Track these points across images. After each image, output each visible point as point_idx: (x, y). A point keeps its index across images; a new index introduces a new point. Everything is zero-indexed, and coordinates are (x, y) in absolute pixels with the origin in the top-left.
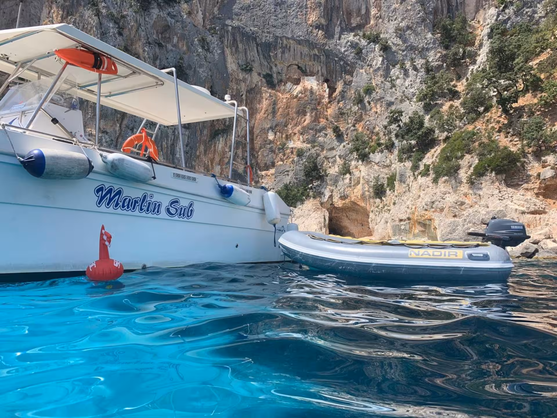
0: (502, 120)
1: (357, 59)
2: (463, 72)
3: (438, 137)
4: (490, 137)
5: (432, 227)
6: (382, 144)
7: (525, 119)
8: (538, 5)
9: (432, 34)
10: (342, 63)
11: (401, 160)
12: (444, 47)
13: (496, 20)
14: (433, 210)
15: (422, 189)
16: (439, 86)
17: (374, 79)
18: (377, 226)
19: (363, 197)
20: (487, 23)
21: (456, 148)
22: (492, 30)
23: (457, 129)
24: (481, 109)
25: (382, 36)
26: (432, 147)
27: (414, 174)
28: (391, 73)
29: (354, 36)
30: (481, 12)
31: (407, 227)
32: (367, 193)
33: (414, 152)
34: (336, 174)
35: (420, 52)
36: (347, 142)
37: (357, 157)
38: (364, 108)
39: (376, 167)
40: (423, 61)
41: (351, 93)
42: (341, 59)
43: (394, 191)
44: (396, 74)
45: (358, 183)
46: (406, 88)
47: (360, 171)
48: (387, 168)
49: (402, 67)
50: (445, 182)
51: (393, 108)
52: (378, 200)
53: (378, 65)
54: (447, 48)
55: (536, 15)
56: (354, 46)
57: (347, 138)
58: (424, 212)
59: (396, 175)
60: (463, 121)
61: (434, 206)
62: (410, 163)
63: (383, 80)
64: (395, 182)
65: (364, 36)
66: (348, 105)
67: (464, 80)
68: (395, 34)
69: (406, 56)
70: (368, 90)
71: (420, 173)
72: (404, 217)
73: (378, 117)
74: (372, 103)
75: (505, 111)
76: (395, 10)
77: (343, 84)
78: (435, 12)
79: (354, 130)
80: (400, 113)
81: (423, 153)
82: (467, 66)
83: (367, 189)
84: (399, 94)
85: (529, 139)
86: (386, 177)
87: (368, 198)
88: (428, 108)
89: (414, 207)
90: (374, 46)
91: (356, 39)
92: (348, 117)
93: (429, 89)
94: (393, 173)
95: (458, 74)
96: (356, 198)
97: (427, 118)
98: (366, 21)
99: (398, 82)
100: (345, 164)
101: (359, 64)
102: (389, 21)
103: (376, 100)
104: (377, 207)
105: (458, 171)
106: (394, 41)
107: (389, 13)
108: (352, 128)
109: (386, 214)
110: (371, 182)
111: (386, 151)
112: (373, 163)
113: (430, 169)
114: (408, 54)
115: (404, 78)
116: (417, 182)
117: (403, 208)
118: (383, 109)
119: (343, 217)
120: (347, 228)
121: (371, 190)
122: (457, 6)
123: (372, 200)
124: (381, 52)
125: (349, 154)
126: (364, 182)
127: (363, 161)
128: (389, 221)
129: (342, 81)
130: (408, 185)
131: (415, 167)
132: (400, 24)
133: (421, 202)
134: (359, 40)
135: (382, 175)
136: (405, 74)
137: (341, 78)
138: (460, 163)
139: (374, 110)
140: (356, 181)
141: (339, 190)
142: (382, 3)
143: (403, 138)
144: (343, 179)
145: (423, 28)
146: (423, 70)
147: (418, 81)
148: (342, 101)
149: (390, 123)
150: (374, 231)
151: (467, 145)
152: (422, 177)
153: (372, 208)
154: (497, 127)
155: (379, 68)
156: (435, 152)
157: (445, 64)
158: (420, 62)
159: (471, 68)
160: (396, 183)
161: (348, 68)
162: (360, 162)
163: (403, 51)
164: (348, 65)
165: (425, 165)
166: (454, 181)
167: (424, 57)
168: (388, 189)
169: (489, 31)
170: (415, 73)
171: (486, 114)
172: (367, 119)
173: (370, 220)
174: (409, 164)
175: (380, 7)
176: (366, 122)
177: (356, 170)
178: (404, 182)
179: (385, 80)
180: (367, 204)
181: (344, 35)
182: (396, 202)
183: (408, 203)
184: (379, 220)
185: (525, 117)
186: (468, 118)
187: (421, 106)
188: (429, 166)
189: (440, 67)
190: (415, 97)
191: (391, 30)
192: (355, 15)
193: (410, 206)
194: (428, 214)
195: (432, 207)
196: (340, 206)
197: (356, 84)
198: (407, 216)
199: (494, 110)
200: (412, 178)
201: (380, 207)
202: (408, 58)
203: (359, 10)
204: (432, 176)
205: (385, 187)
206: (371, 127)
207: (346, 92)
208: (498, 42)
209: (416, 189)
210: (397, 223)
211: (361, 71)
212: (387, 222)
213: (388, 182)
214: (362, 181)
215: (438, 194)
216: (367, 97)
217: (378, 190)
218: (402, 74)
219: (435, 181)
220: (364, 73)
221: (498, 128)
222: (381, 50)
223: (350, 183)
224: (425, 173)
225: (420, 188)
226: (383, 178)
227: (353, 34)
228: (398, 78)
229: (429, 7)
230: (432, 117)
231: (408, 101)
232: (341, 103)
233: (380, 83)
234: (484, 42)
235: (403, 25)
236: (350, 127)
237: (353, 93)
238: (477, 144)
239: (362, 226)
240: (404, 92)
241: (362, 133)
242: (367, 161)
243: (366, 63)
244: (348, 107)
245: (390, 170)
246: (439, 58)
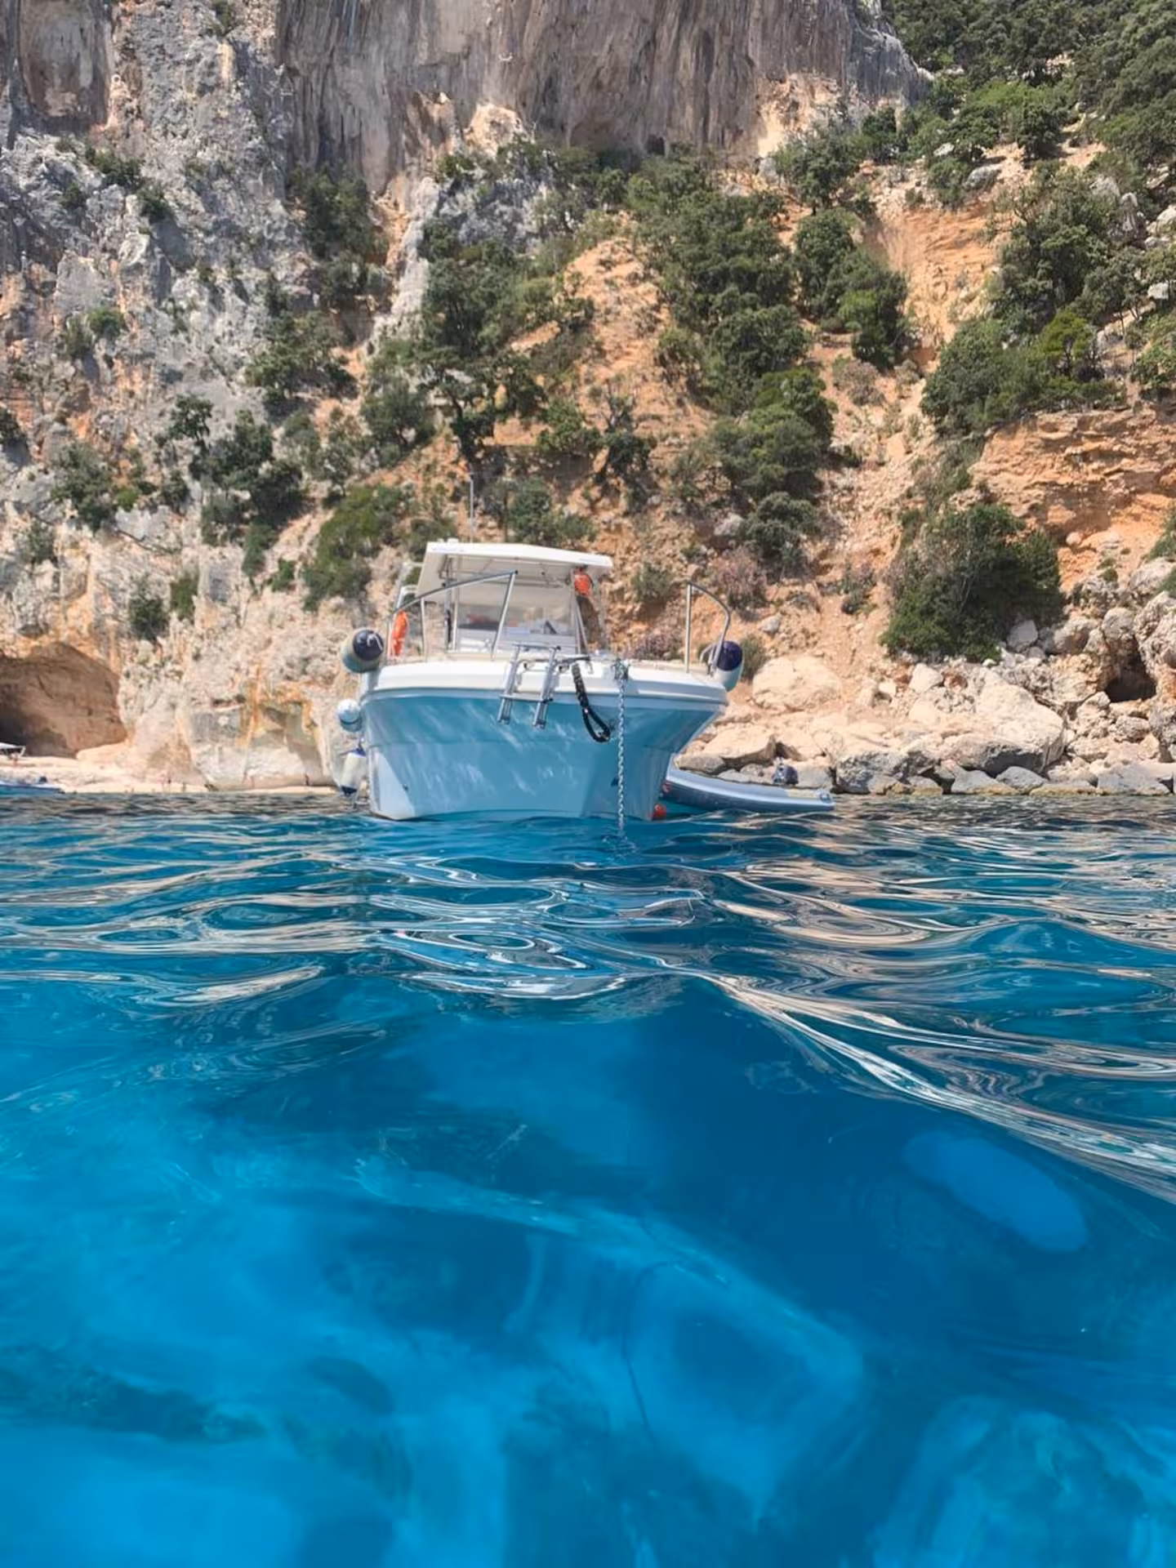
0: (459, 472)
1: (69, 222)
2: (360, 326)
3: (307, 490)
4: (436, 512)
5: (304, 723)
6: (154, 488)
7: (508, 478)
8: (525, 203)
9: (286, 207)
10: (19, 222)
11: (210, 539)
12: (314, 249)
13: (436, 213)
14: (307, 678)
15: (275, 622)
16: (303, 354)
17: (124, 294)
18: (145, 715)
19: (97, 632)
20: (414, 214)
21: (359, 526)
22: (427, 236)
23: (356, 477)
24: (410, 434)
25: (144, 172)
26: (296, 516)
27: (252, 583)
28: (174, 289)
29: (61, 147)
30: (401, 179)
31: (236, 721)
32: (110, 622)
33: (246, 522)
34: (7, 557)
35: (252, 246)
36: (41, 466)
37: (75, 513)
38: (92, 372)
39: (136, 551)
40: (263, 276)
41: (52, 321)
42: (14, 209)
43: (192, 623)
44: (189, 295)
45: (82, 590)
46: (218, 341)
47: (88, 557)
48: (169, 557)
49: (206, 278)
50: (335, 611)
51: (182, 389)
52: (144, 645)
53: (137, 258)
54: (320, 253)
55: (519, 226)
56: (57, 177)
57: (39, 453)
58: (284, 683)
59: (197, 578)
60: (367, 458)
61: (309, 669)
62: (239, 550)
63: (151, 303)
64: (194, 598)
65: (91, 158)
66: (43, 354)
67: (364, 349)
68: (183, 178)
69: (217, 250)
70: (105, 323)
71: (270, 582)
72: (226, 694)
73: (135, 407)
74: (118, 363)
75: (468, 451)
76: (181, 107)
77: (22, 287)
78: (291, 146)
79: (63, 433)
80: (205, 409)
81: (274, 528)
82: (370, 314)
83: (109, 610)
84: (196, 353)
85: (521, 527)
86: (167, 580)
87: (112, 635)
88: (278, 407)
89: (253, 670)
90: (120, 197)
91: (65, 160)
92: (43, 390)
93: (281, 358)
94: (187, 574)
95: (347, 330)
96: (73, 633)
97: (278, 432)
98: (94, 112)
99: (194, 317)
100: (36, 530)
101: (76, 240)
102: (165, 134)
103: (131, 357)
104: (143, 663)
105: (367, 587)
106: (180, 196)
107: (165, 111)
108: (57, 426)
109: (170, 683)
110: (123, 590)
111: (166, 508)
112: (128, 539)
113: (296, 574)
114: (221, 247)
115: (210, 312)
116: (260, 604)
117: (223, 670)
118: (151, 387)
119: (29, 689)
120: (41, 719)
121: (124, 614)
122: (342, 146)
123: (125, 643)
124: (146, 220)
125: (47, 502)
126: (100, 589)
127: (95, 528)
128: (182, 703)
129: (20, 276)
130: (236, 610)
131: (254, 565)
132: (200, 154)
133: (275, 658)
134: (74, 163)
135: (155, 576)
136: (213, 301)
137: (19, 268)
138: (372, 566)
139: (124, 384)
140: (74, 586)
141: (19, 608)
142: (145, 74)
143: (217, 479)
144: (31, 575)
145: (260, 180)
146: (259, 299)
147: (249, 327)
148: (20, 338)
149: (176, 432)
150: (133, 730)
151: (386, 524)
152: (274, 590)
153: (128, 666)
154: (450, 486)
155: (138, 266)
156: (305, 529)
157: (316, 297)
158: (252, 276)
159: (380, 321)
160: (200, 602)
161: (42, 242)
162: (86, 531)
163: (208, 233)
164: (41, 232)
165: (281, 561)
166: (357, 611)
167: (266, 266)
168: (174, 615)
169: (421, 237)
170: (241, 303)
171: (424, 451)
172: (105, 409)
173: (120, 699)
174: (235, 554)
175: (140, 85)
176: (100, 417)
177: (74, 551)
178: (223, 601)
179: (158, 305)
180: (108, 655)
181: (26, 135)
182: (202, 652)
183: (238, 656)
184: (149, 702)
185: (509, 474)
186: (383, 452)
187: (259, 398)
188: (292, 564)
189: (303, 303)
190: (243, 369)
191: (174, 165)
192: (58, 81)
193: (243, 666)
194: (295, 689)
195: (304, 672)
196: (23, 654)
197: (65, 297)
198: (236, 691)
199: (439, 442)
200: (246, 593)
201: (150, 664)
202: (222, 258)
203: (72, 71)
204: (302, 591)
205: (165, 610)
206: (116, 432)
207: (32, 312)
208: (448, 276)
209: (258, 621)
210: (206, 708)
211: (82, 260)
212: (173, 706)
213: (174, 595)
214: (92, 586)
215: (320, 639)
216: (103, 342)
217: (146, 615)
218: (206, 297)
219: (311, 605)
220: (93, 270)
221: (451, 491)
222: (144, 213)
223: (57, 590)
224: (283, 581)
225: (270, 622)
226: (159, 584)
227: (56, 139)
228: (193, 307)
229: (275, 129)
230: (289, 434)
231: (222, 378)
232: (17, 343)
233: (142, 310)
234: (410, 262)
235: (206, 156)
236: (51, 424)
237: (56, 319)
238: (407, 522)
239: (90, 713)
240: (210, 350)
241: (88, 445)
242: (108, 529)
243: (97, 240)
244: (44, 361)
245: (179, 563)
246: (303, 275)
